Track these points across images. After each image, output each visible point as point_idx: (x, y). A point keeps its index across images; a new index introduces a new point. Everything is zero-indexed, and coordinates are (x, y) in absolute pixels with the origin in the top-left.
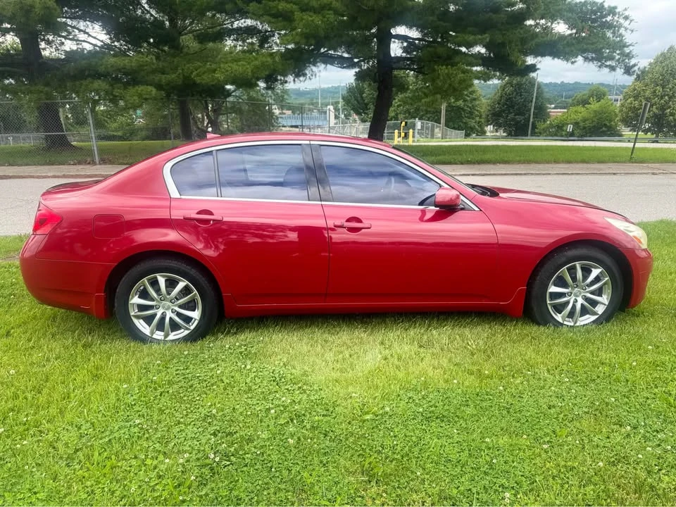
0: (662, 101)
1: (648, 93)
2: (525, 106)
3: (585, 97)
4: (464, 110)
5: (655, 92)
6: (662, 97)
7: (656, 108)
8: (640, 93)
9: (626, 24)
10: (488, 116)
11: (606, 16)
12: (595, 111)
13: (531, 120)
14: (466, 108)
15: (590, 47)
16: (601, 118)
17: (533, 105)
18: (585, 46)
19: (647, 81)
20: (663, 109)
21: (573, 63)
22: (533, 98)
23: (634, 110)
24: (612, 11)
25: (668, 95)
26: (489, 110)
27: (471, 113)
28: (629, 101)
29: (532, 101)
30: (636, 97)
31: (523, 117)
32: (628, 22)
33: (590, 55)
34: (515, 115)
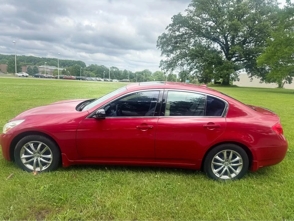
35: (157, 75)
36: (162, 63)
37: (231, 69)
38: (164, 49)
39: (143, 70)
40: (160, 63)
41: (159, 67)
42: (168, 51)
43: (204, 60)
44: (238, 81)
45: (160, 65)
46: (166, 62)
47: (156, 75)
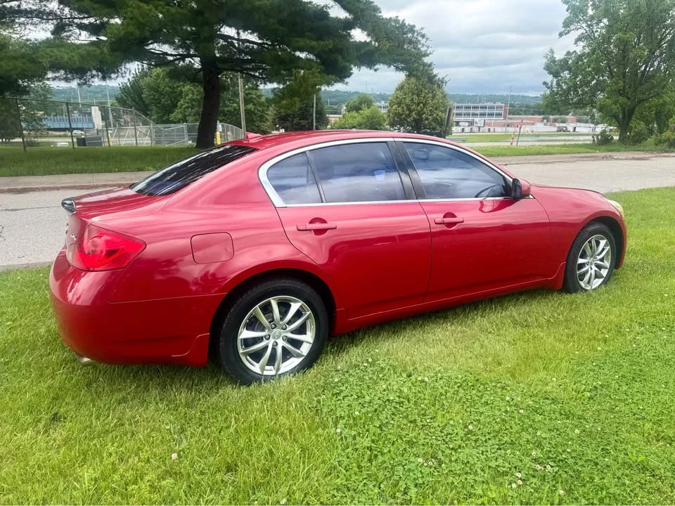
0: (419, 108)
1: (408, 101)
2: (308, 111)
3: (356, 104)
4: (255, 114)
5: (412, 100)
6: (418, 105)
7: (416, 114)
8: (401, 101)
9: (423, 41)
10: (275, 119)
11: (406, 33)
12: (367, 117)
13: (315, 124)
14: (256, 111)
15: (400, 58)
16: (373, 122)
17: (314, 109)
18: (396, 58)
19: (406, 90)
20: (419, 114)
21: (376, 70)
22: (313, 104)
23: (399, 115)
24: (412, 29)
25: (422, 103)
26: (275, 115)
27: (262, 117)
28: (394, 108)
29: (313, 107)
30: (399, 104)
31: (306, 122)
32: (424, 40)
33: (401, 66)
34: (300, 119)
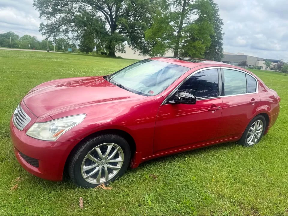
35: (27, 40)
36: (43, 26)
37: (119, 41)
38: (42, 10)
39: (6, 33)
40: (40, 26)
41: (40, 31)
42: (48, 13)
43: (92, 28)
44: (125, 53)
45: (39, 29)
46: (47, 26)
47: (25, 40)
